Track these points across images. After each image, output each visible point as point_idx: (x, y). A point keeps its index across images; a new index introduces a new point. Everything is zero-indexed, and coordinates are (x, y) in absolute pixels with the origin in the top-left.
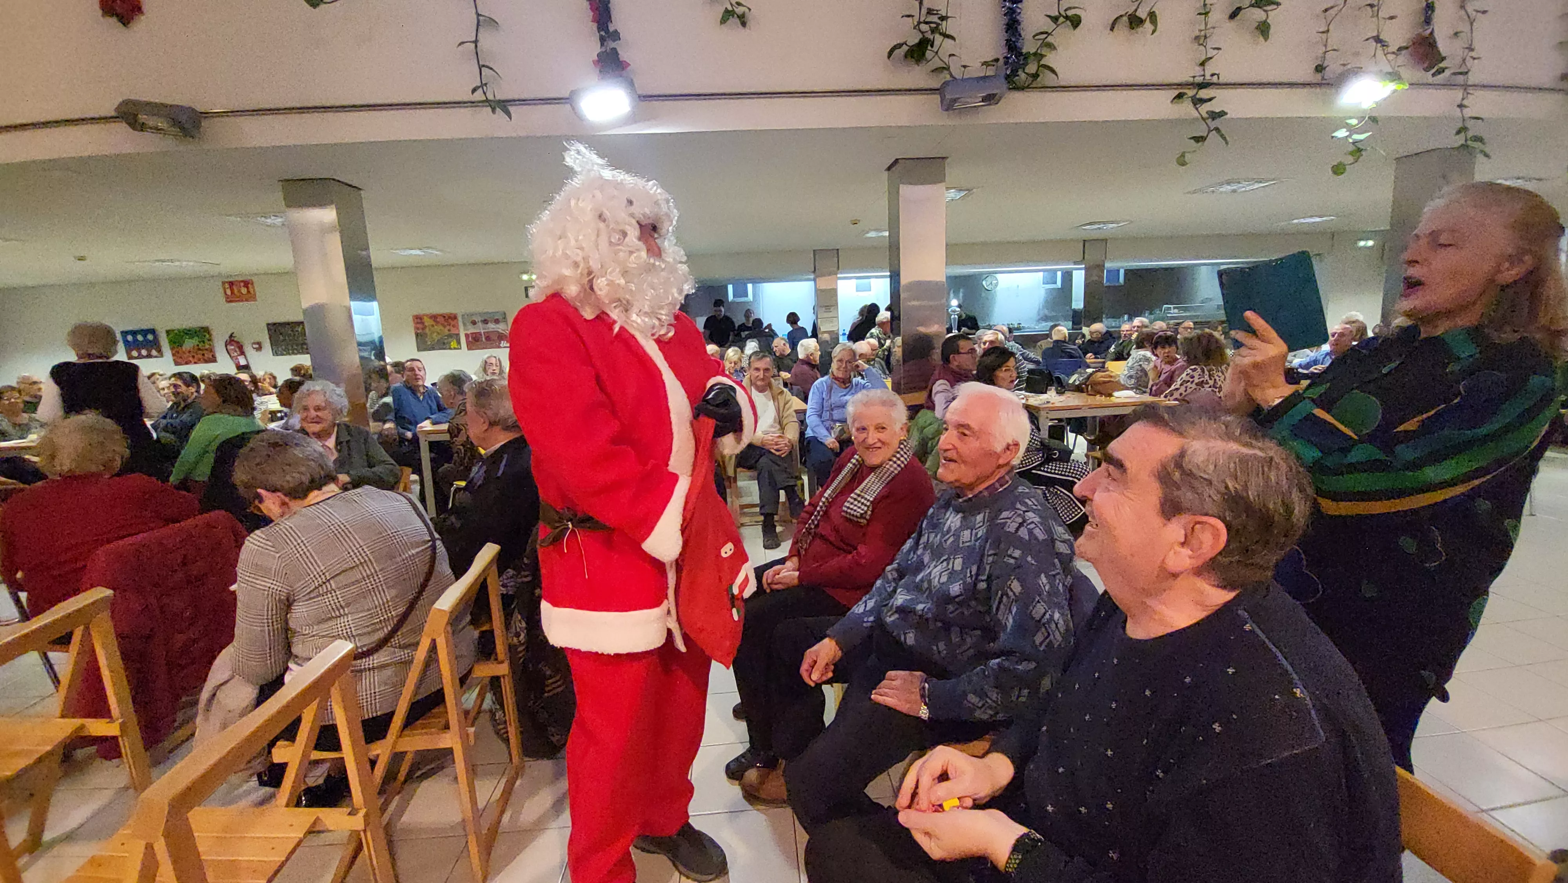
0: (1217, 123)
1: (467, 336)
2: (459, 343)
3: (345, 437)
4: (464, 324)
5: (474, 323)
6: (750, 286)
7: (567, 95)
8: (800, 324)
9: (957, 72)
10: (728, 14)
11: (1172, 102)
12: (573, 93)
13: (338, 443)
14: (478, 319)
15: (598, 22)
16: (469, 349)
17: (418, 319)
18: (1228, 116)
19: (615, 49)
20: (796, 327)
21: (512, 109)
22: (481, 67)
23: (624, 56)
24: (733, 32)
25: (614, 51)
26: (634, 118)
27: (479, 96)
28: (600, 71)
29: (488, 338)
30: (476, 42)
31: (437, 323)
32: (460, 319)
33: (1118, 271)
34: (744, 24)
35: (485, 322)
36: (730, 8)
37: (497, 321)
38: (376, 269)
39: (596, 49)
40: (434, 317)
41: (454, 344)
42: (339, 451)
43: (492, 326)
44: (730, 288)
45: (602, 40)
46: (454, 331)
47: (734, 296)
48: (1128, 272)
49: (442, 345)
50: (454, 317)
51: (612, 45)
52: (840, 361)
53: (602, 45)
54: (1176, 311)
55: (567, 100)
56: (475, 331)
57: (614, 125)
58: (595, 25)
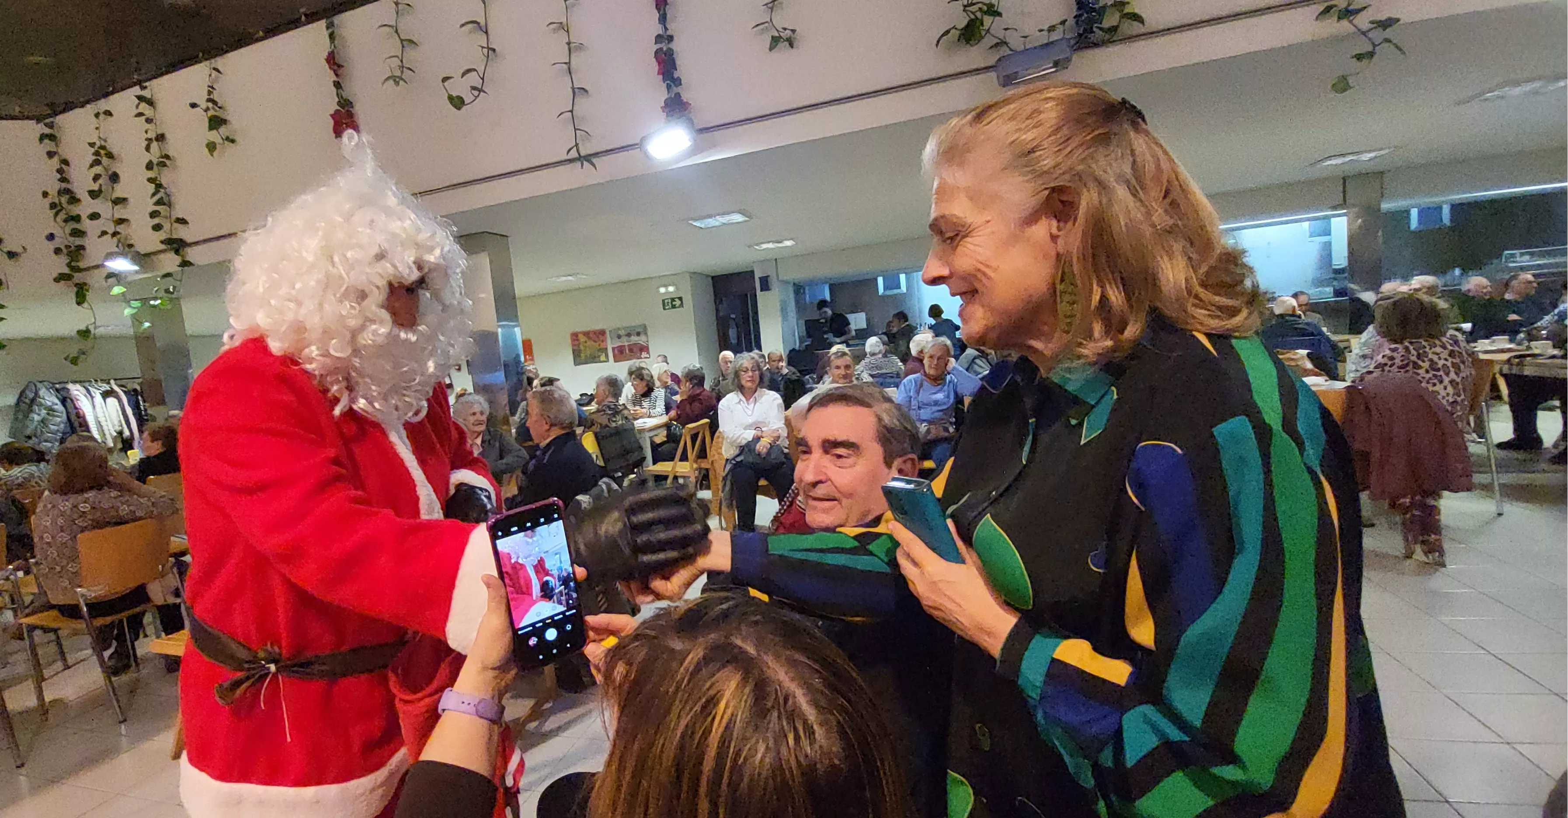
0: (1389, 33)
1: (613, 349)
2: (607, 356)
3: (487, 437)
4: (611, 338)
5: (619, 337)
6: (903, 277)
7: (638, 141)
8: (944, 316)
9: (1016, 42)
10: (775, 41)
11: (1317, 19)
12: (643, 139)
13: (483, 442)
14: (622, 332)
15: (663, 74)
16: (615, 361)
17: (575, 336)
18: (1401, 22)
19: (679, 93)
20: (939, 320)
21: (594, 160)
22: (575, 130)
23: (685, 97)
24: (783, 53)
25: (678, 95)
26: (696, 149)
27: (574, 154)
28: (667, 116)
29: (631, 350)
30: (572, 111)
31: (589, 338)
32: (608, 333)
33: (1440, 208)
34: (791, 45)
35: (629, 335)
36: (777, 34)
37: (638, 334)
38: (520, 298)
39: (662, 95)
40: (586, 334)
41: (603, 358)
42: (483, 447)
43: (634, 339)
44: (880, 280)
45: (669, 87)
46: (603, 345)
47: (885, 288)
48: (1456, 208)
49: (593, 359)
50: (602, 333)
51: (675, 90)
52: (931, 357)
53: (669, 92)
54: (1527, 257)
55: (637, 146)
56: (620, 344)
57: (678, 161)
58: (661, 77)
